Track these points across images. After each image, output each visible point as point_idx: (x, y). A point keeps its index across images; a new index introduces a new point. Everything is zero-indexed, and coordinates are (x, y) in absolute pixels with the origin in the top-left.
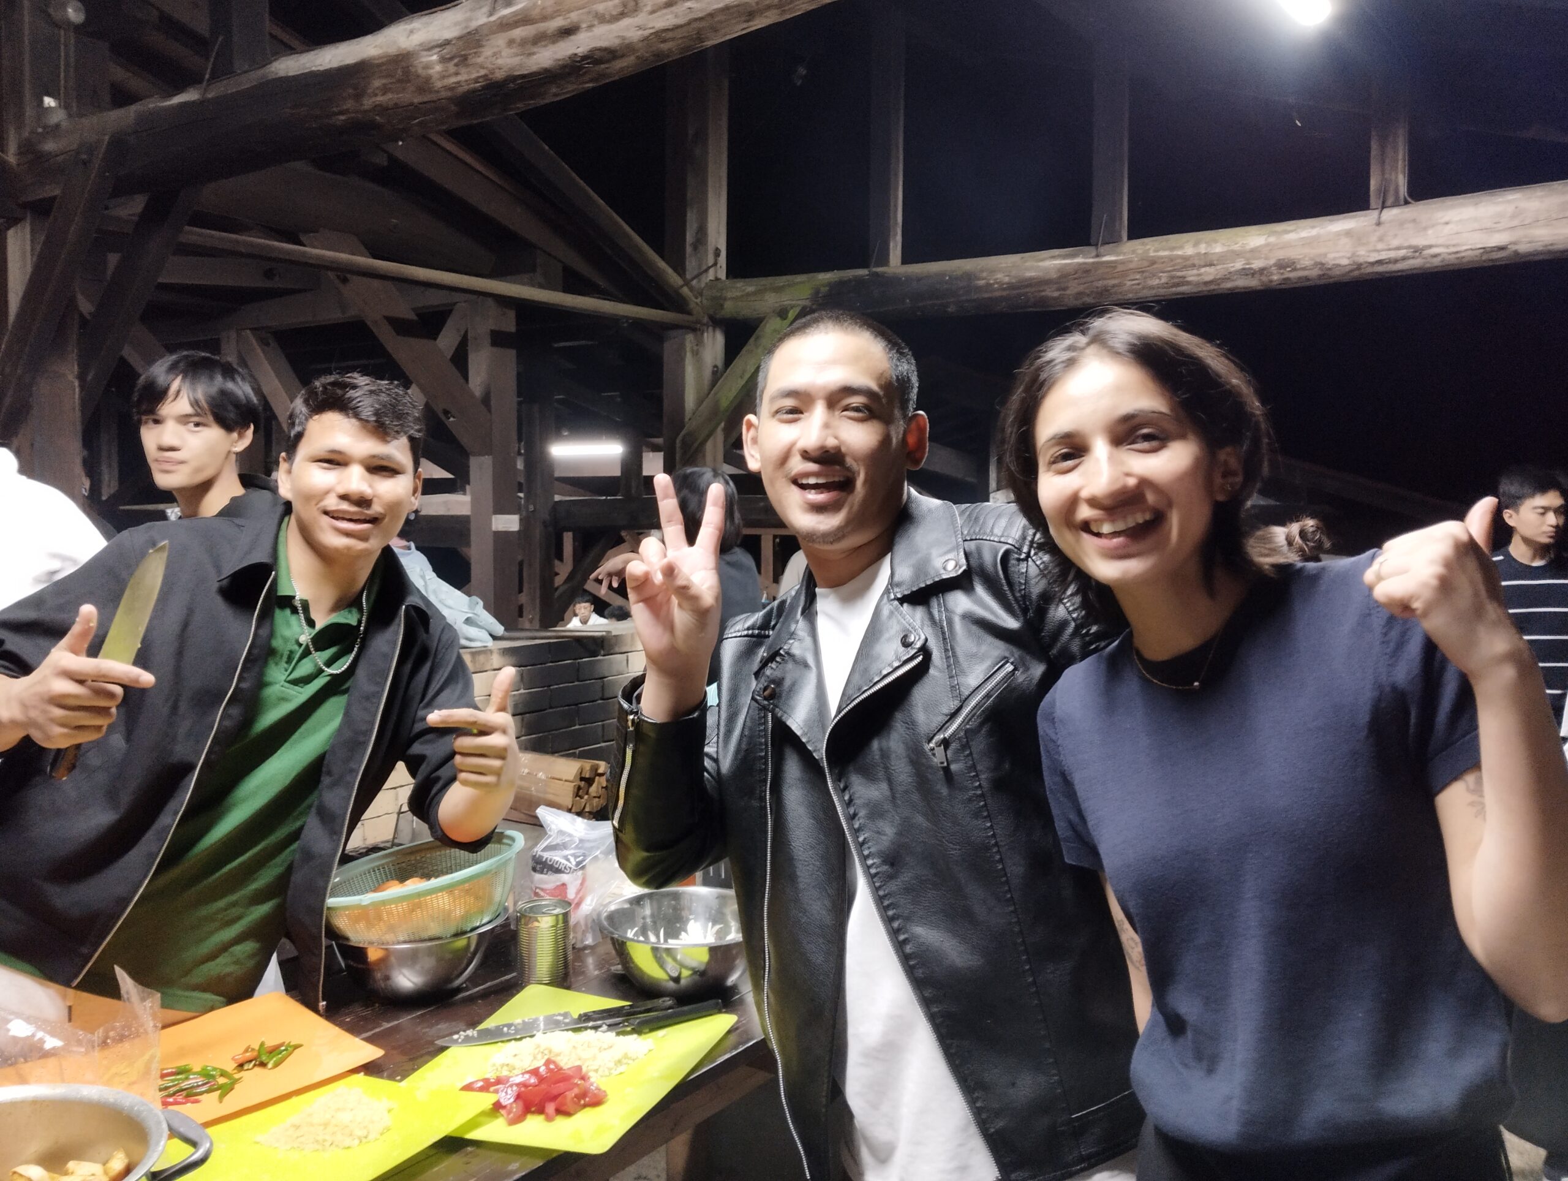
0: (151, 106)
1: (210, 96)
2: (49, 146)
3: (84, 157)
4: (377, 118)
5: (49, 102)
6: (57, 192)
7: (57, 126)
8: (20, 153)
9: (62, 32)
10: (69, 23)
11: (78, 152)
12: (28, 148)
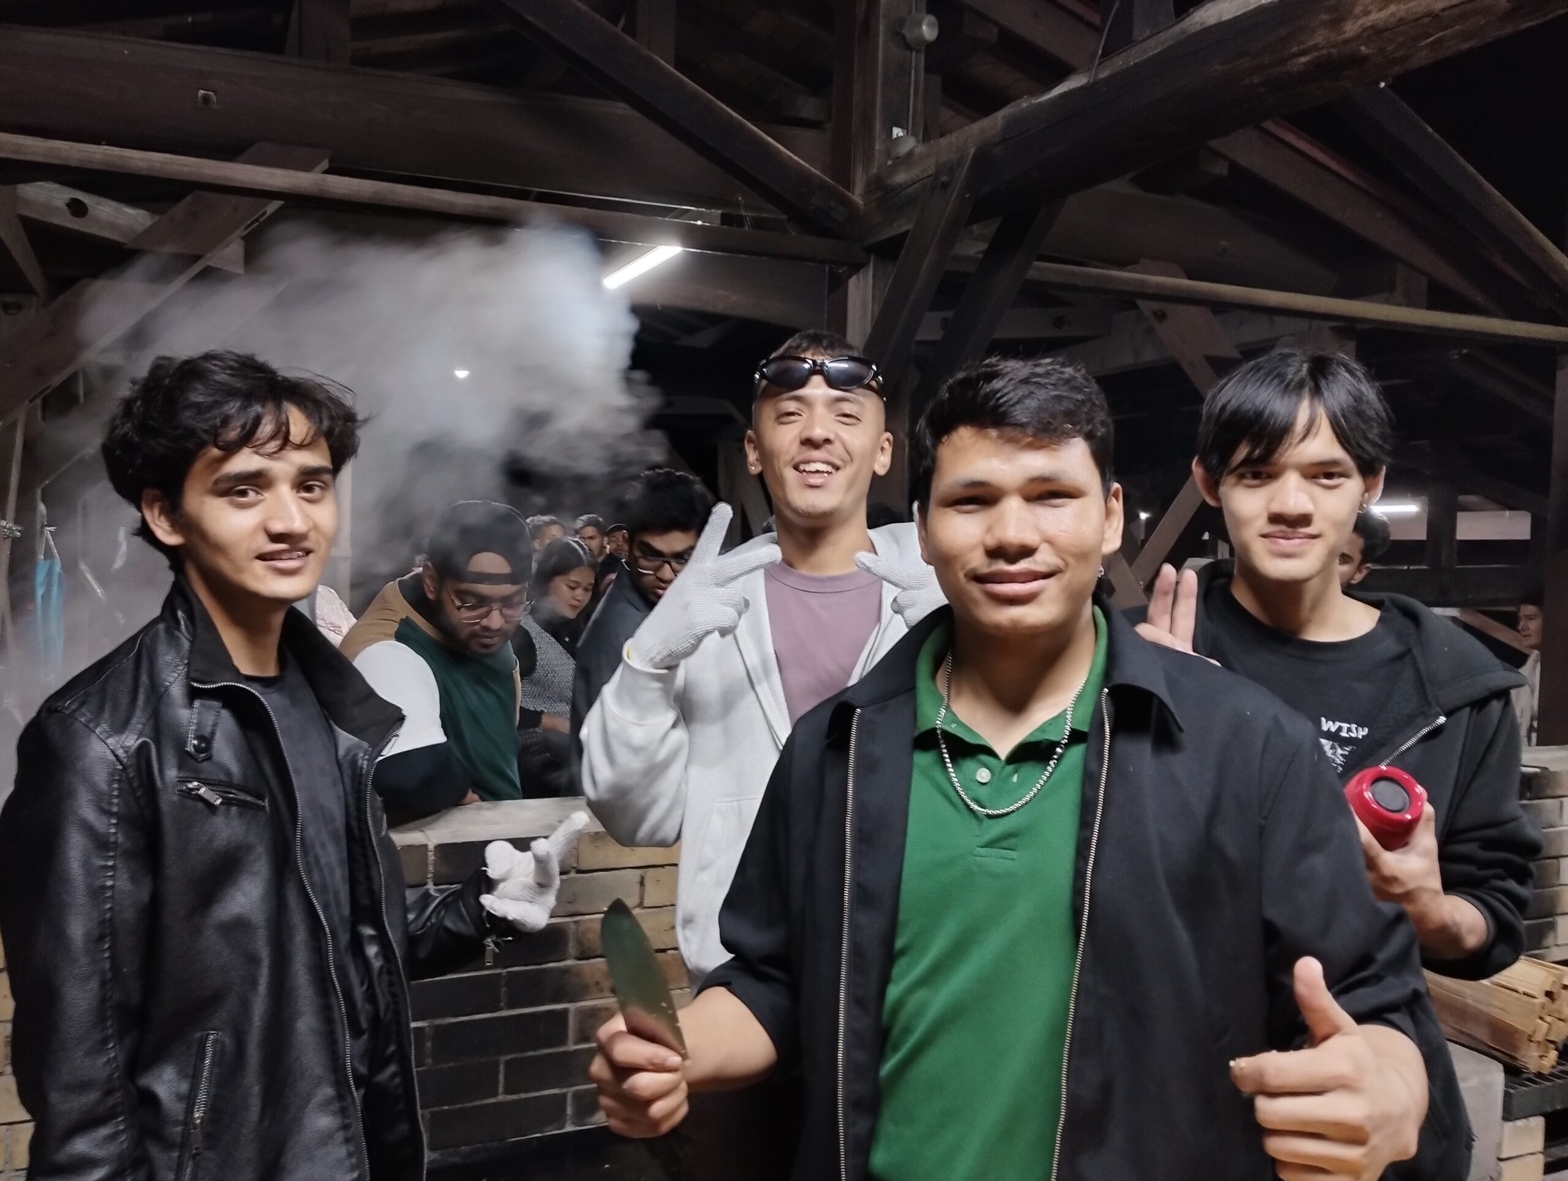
0: (1024, 105)
1: (1103, 75)
2: (901, 177)
3: (944, 178)
4: (1363, 48)
5: (897, 132)
6: (910, 226)
7: (910, 154)
8: (868, 191)
9: (914, 54)
10: (921, 40)
11: (936, 175)
12: (878, 185)
